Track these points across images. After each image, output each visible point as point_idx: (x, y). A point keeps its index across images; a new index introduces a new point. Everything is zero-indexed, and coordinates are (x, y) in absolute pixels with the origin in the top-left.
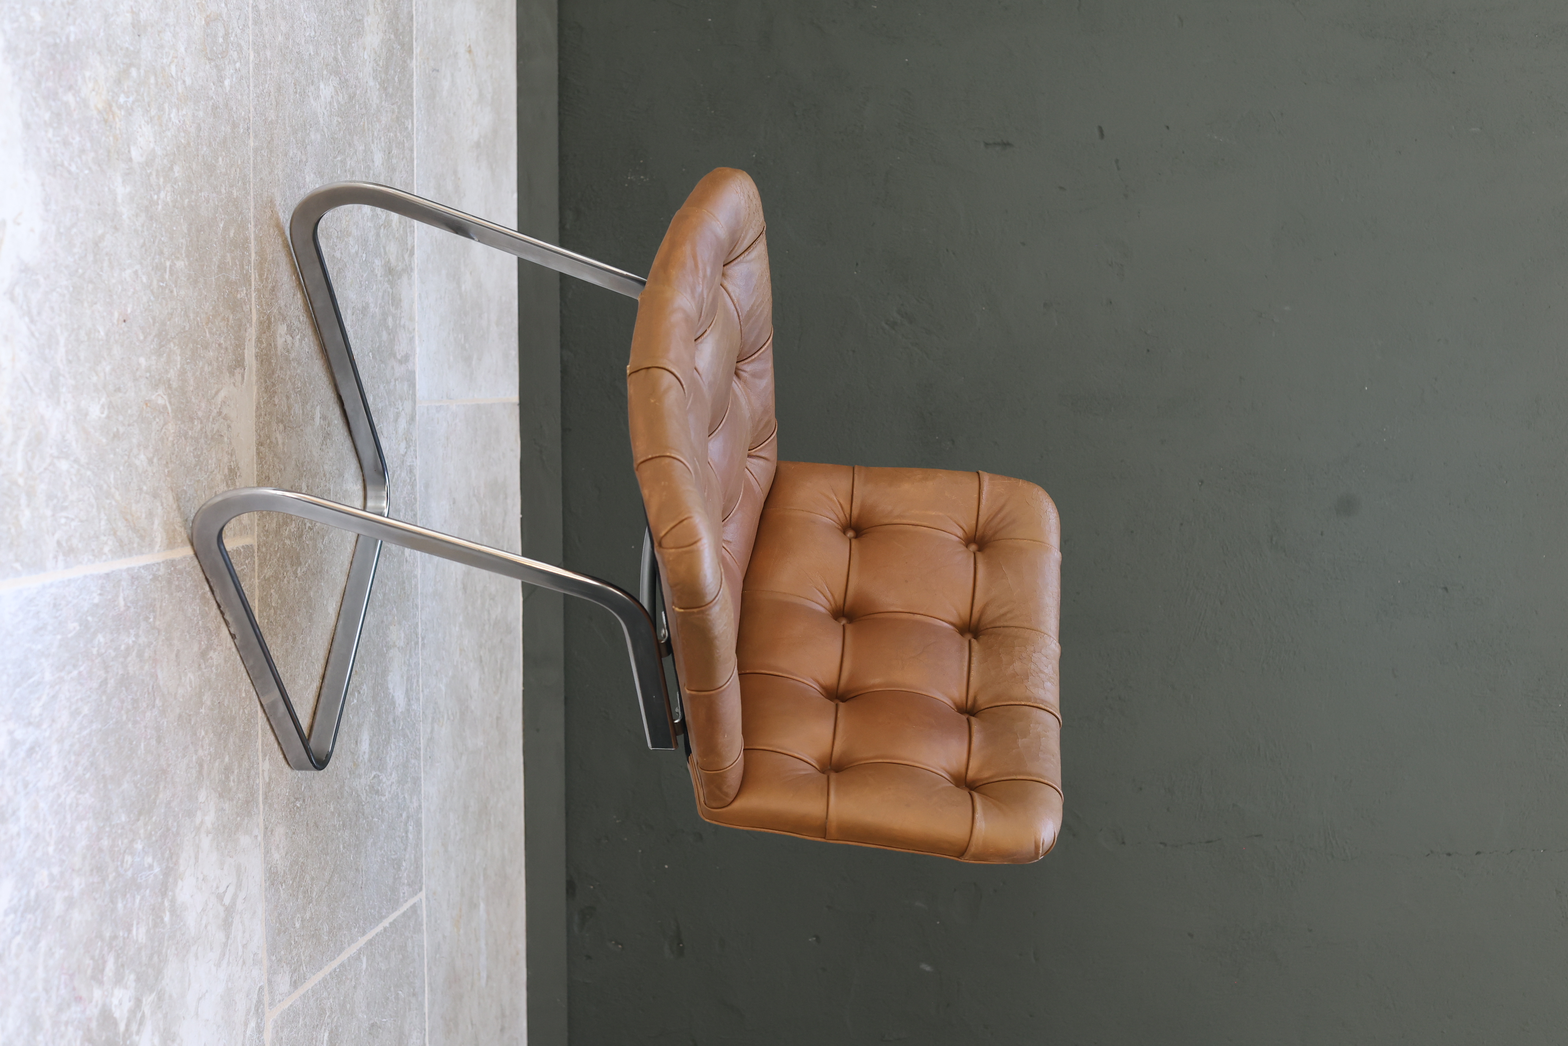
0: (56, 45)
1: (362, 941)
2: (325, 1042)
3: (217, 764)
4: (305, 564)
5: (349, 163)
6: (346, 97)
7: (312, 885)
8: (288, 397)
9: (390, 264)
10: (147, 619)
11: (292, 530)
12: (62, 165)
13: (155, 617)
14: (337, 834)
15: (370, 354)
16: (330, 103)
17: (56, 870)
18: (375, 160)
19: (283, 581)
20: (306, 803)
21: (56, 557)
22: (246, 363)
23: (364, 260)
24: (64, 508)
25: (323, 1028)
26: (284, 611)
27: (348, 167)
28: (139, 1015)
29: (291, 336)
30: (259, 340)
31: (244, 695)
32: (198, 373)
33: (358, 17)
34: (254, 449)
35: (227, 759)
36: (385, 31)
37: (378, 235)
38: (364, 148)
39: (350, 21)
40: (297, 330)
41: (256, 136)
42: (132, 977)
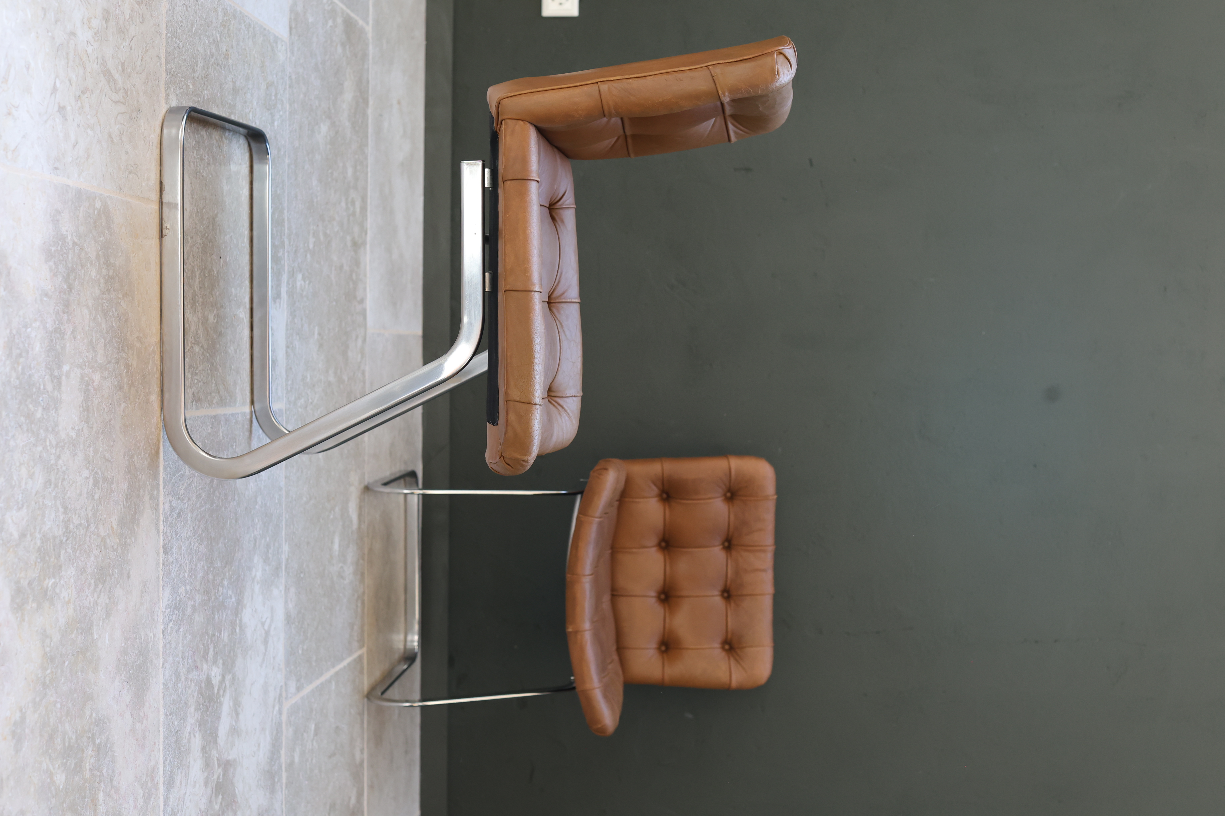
0: (198, 101)
1: (332, 671)
3: (263, 541)
6: (334, 132)
9: (355, 240)
10: (232, 446)
12: (200, 172)
13: (236, 446)
15: (344, 296)
16: (326, 136)
17: (188, 588)
21: (192, 402)
23: (342, 236)
24: (196, 374)
25: (312, 721)
28: (224, 686)
30: (288, 283)
33: (341, 83)
34: (284, 349)
35: (268, 539)
36: (355, 90)
37: (349, 220)
38: (343, 165)
39: (337, 85)
42: (221, 661)
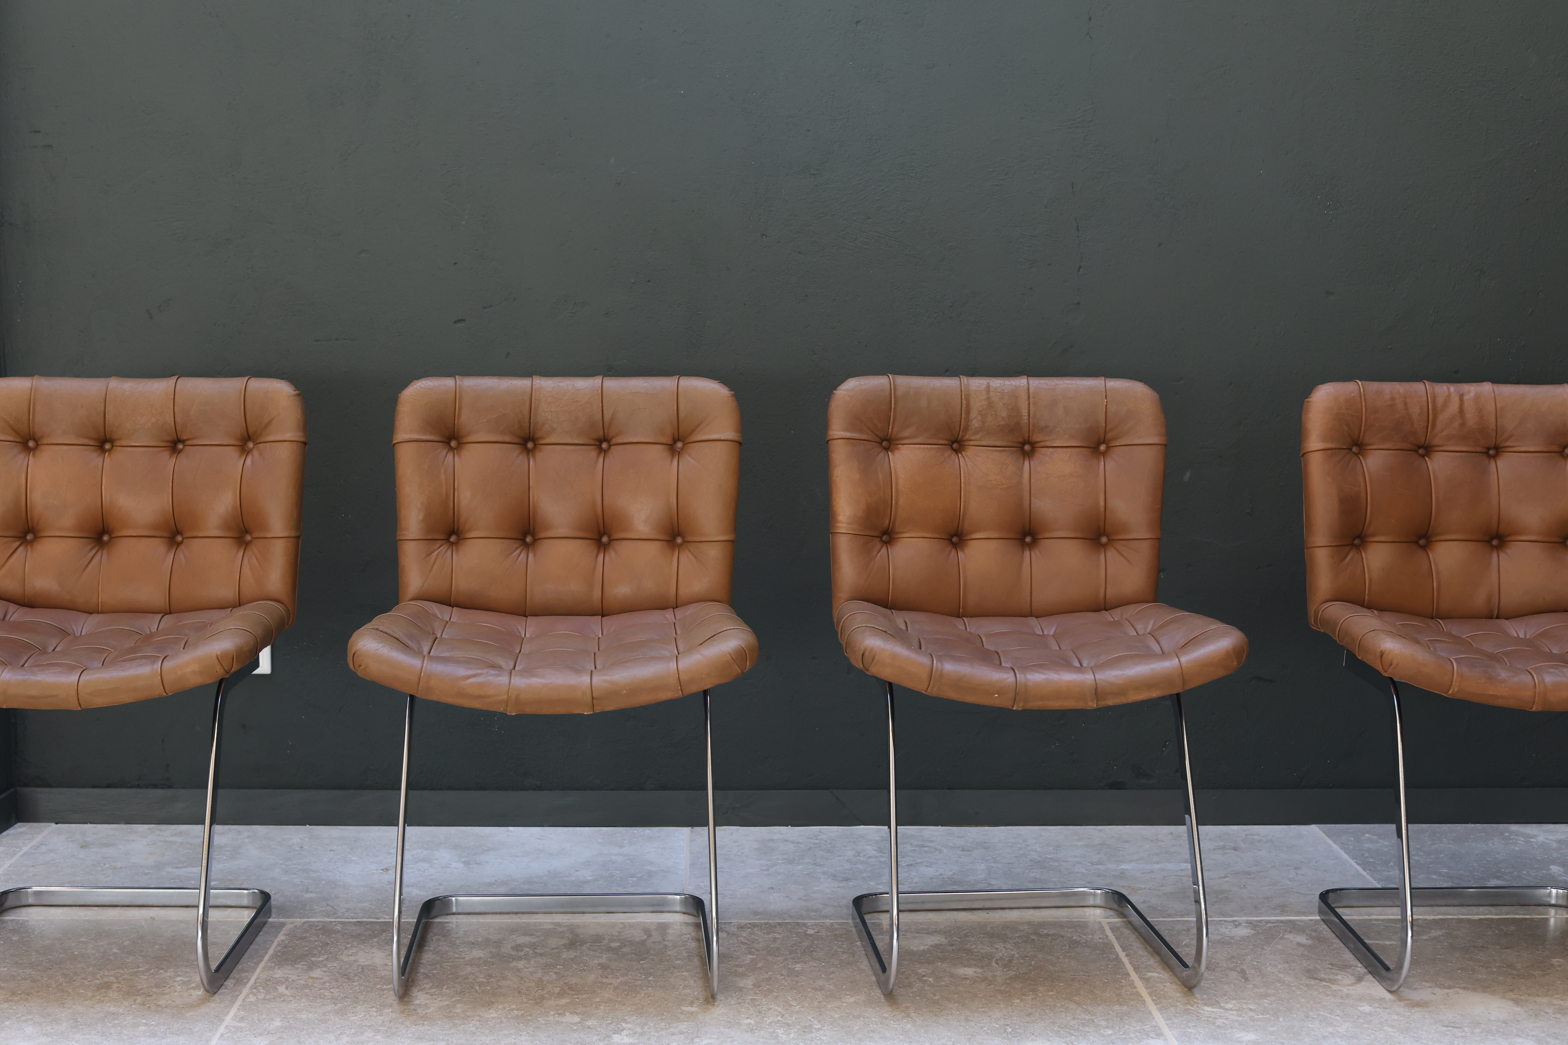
2: (1212, 1010)
4: (812, 1021)
5: (481, 980)
6: (426, 981)
7: (1079, 1019)
8: (673, 1034)
9: (567, 944)
11: (783, 1032)
14: (1040, 997)
15: (641, 962)
16: (432, 995)
18: (478, 957)
19: (823, 1040)
20: (1010, 1023)
23: (562, 967)
26: (848, 1040)
27: (485, 980)
29: (623, 1030)
33: (360, 970)
36: (371, 946)
37: (541, 955)
38: (469, 966)
39: (363, 977)
40: (618, 1026)
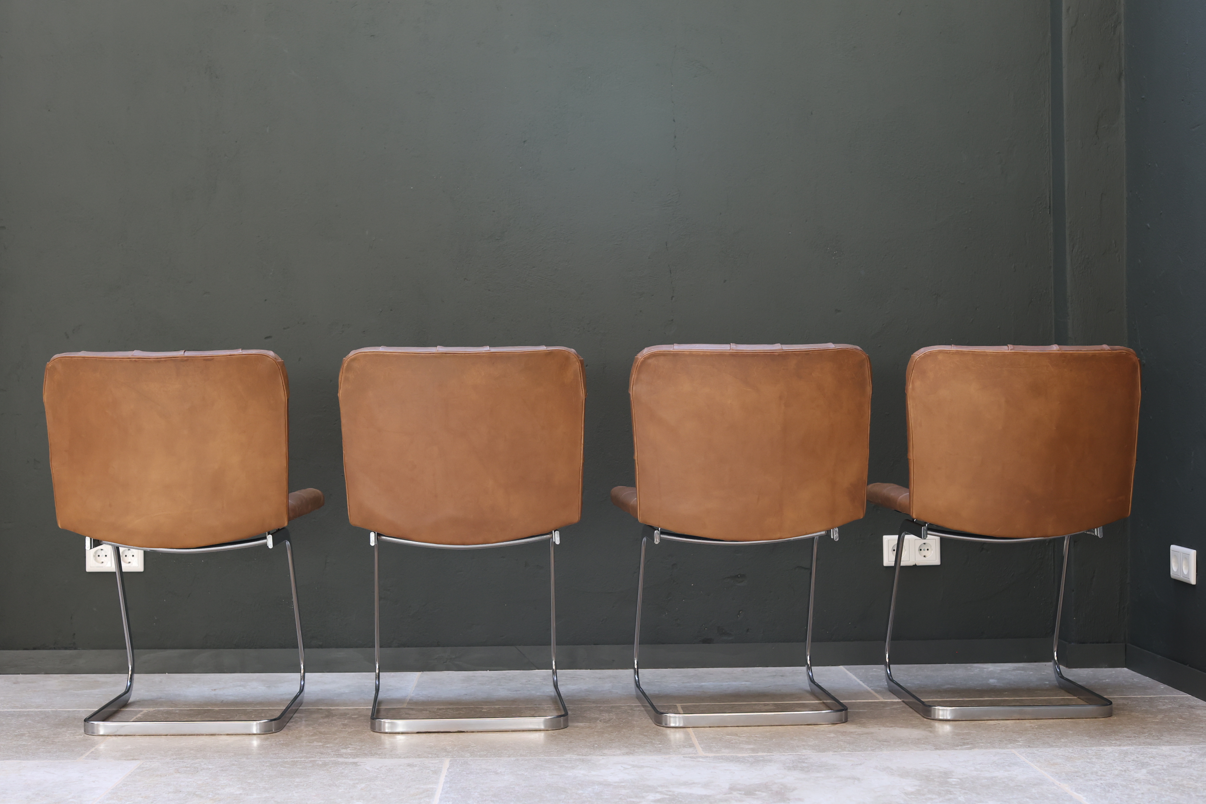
22: (356, 761)
25: (723, 738)
28: (665, 792)
30: (346, 758)
31: (526, 762)
32: (354, 775)
41: (241, 759)
42: (644, 794)
